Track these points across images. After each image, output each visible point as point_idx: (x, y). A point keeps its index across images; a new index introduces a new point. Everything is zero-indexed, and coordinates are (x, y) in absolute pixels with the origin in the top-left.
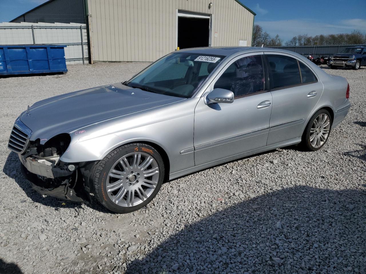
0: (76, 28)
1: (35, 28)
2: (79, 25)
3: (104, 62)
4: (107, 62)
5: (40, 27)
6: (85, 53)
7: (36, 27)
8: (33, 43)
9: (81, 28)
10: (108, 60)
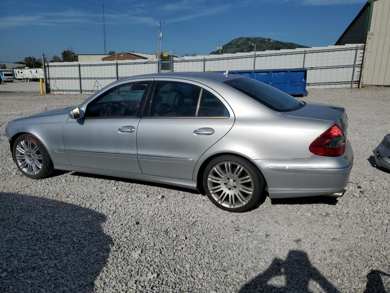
0: (351, 49)
1: (307, 53)
2: (354, 45)
3: (378, 86)
4: (382, 86)
5: (312, 52)
6: (355, 76)
7: (309, 52)
8: (302, 67)
9: (356, 49)
10: (385, 85)
